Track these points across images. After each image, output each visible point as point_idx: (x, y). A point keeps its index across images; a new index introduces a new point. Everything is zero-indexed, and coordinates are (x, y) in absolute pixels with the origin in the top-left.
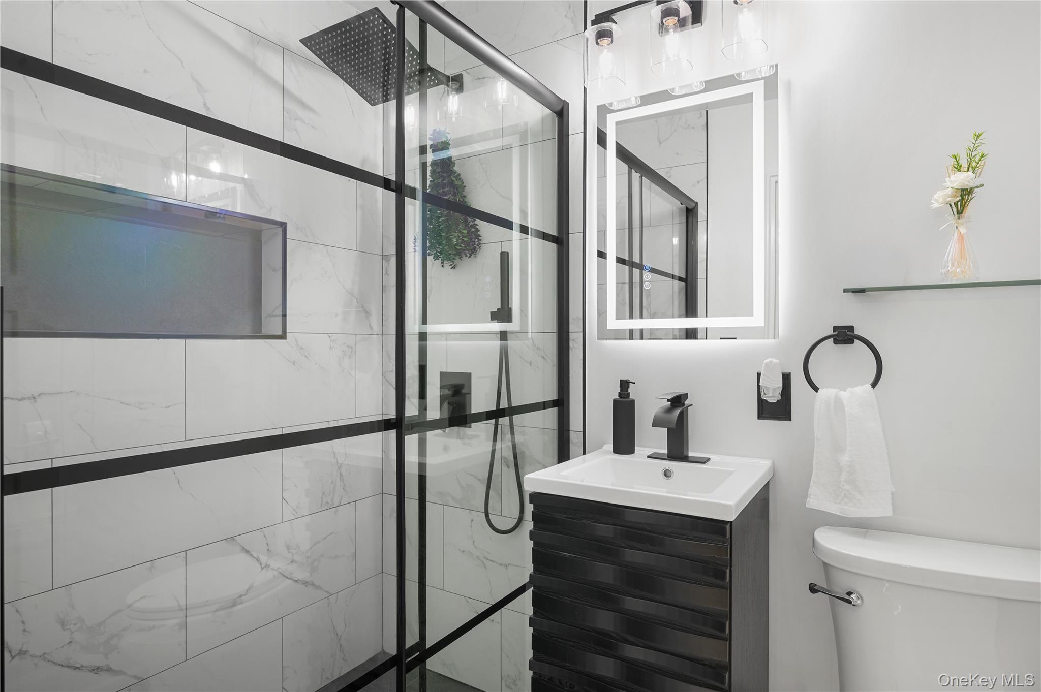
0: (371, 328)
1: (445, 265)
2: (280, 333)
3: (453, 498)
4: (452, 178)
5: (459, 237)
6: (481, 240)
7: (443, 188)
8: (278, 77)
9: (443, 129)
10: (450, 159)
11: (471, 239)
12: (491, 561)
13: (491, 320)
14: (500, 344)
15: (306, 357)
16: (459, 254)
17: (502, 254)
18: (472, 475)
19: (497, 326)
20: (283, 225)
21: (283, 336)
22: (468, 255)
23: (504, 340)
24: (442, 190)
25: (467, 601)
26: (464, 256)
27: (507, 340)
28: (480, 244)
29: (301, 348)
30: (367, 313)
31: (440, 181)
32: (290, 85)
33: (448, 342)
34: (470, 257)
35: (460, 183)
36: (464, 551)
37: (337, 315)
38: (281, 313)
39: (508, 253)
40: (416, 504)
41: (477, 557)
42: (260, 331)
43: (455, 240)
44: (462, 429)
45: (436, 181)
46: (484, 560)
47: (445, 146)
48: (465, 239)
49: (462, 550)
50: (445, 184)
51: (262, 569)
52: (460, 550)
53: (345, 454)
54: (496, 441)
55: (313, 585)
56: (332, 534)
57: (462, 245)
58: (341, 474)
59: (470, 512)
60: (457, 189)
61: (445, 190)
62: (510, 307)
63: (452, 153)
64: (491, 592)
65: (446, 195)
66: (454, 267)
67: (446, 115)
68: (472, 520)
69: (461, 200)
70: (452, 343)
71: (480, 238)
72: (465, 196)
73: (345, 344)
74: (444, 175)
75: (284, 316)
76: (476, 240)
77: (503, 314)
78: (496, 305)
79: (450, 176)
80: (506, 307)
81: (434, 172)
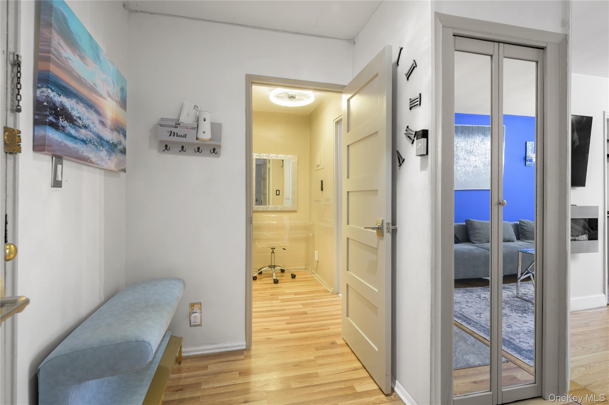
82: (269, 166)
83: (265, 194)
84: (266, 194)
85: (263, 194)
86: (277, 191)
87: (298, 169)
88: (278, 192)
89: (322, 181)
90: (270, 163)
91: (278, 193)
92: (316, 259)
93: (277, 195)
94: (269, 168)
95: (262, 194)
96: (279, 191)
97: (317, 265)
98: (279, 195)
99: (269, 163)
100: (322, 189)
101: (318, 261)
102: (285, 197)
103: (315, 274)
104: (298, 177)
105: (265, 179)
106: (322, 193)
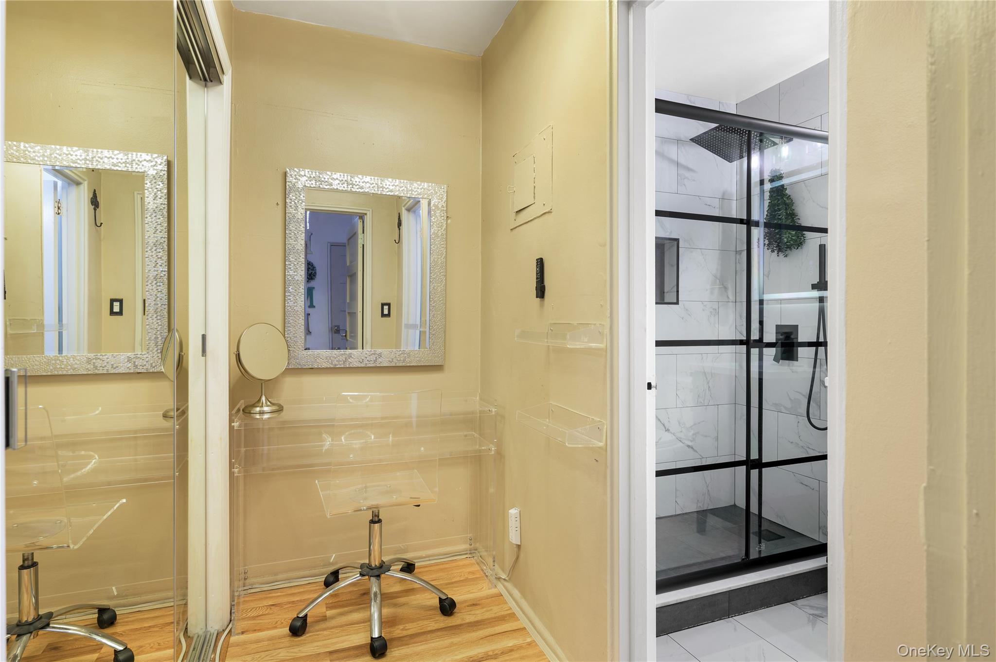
0: (728, 298)
1: (779, 255)
2: (675, 301)
3: (785, 408)
4: (785, 199)
5: (789, 237)
6: (805, 237)
7: (778, 206)
8: (674, 157)
9: (778, 168)
10: (783, 186)
11: (798, 237)
12: (812, 449)
13: (812, 289)
14: (819, 305)
15: (689, 315)
16: (789, 247)
17: (820, 246)
18: (798, 392)
19: (816, 294)
20: (677, 240)
21: (677, 303)
22: (796, 248)
23: (822, 303)
24: (777, 207)
25: (795, 476)
26: (793, 249)
27: (824, 303)
28: (805, 240)
29: (687, 310)
30: (726, 288)
31: (776, 202)
32: (682, 161)
33: (782, 305)
34: (798, 248)
35: (790, 201)
36: (792, 443)
37: (707, 290)
38: (676, 290)
39: (825, 245)
40: (757, 410)
41: (802, 447)
42: (664, 301)
43: (785, 240)
44: (791, 362)
45: (773, 202)
46: (807, 449)
47: (780, 177)
48: (793, 238)
49: (791, 441)
50: (779, 203)
51: (666, 431)
52: (789, 442)
53: (712, 373)
54: (816, 368)
55: (692, 448)
56: (704, 421)
57: (791, 242)
58: (709, 387)
59: (797, 417)
60: (788, 206)
61: (779, 207)
62: (826, 280)
63: (784, 182)
64: (812, 470)
65: (780, 211)
66: (786, 256)
67: (780, 159)
68: (798, 422)
69: (791, 212)
70: (785, 306)
71: (805, 236)
72: (793, 210)
73: (711, 307)
74: (778, 197)
75: (678, 291)
76: (802, 237)
77: (821, 285)
78: (816, 280)
79: (783, 198)
80: (823, 280)
81: (771, 196)
82: (364, 241)
83: (353, 315)
84: (355, 313)
85: (349, 313)
86: (383, 305)
87: (446, 229)
88: (386, 308)
89: (540, 263)
90: (365, 232)
91: (386, 312)
92: (514, 537)
93: (383, 315)
94: (363, 245)
95: (347, 314)
96: (389, 305)
97: (518, 558)
98: (389, 315)
99: (363, 233)
100: (541, 292)
101: (519, 547)
102: (404, 321)
103: (506, 584)
104: (446, 257)
105: (353, 276)
106: (542, 306)
